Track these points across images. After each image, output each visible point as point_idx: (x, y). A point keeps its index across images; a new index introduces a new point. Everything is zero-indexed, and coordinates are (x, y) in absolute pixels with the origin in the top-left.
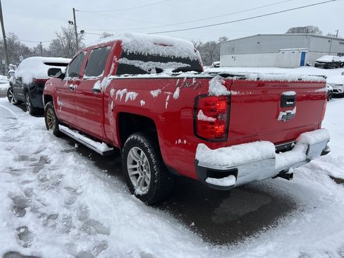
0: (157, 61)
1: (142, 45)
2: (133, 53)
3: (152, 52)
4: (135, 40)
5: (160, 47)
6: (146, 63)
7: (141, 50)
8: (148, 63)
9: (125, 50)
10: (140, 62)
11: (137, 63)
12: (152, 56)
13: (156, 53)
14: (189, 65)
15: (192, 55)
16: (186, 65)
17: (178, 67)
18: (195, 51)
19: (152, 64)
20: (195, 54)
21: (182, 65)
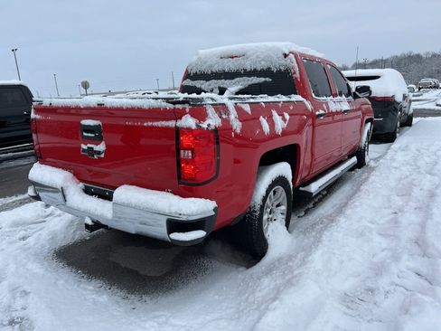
0: (221, 79)
1: (205, 62)
2: (196, 73)
3: (216, 69)
4: (200, 58)
5: (226, 61)
6: (208, 83)
7: (205, 68)
8: (211, 82)
9: (190, 71)
10: (202, 82)
11: (198, 84)
12: (216, 73)
13: (221, 68)
14: (268, 79)
15: (278, 63)
16: (262, 79)
17: (250, 83)
18: (286, 56)
19: (215, 83)
20: (283, 61)
21: (255, 80)
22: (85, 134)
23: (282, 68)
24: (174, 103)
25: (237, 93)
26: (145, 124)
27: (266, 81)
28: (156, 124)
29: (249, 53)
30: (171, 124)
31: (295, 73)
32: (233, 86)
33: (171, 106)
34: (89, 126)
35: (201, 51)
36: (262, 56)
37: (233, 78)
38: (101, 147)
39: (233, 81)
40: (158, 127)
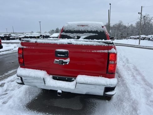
0: (78, 33)
1: (71, 27)
2: (67, 30)
3: (76, 29)
4: (69, 25)
5: (80, 27)
6: (72, 34)
7: (71, 29)
8: (74, 34)
9: (64, 29)
10: (70, 34)
11: (68, 34)
12: (76, 31)
13: (78, 29)
14: (96, 34)
15: (100, 29)
16: (95, 34)
17: (90, 35)
18: (103, 27)
19: (75, 35)
20: (102, 29)
21: (92, 34)
22: (59, 55)
23: (102, 31)
24: (108, 44)
25: (84, 39)
26: (93, 51)
27: (96, 35)
28: (98, 51)
29: (89, 25)
30: (106, 51)
31: (106, 33)
32: (83, 36)
33: (107, 45)
34: (62, 52)
35: (69, 23)
36: (94, 27)
37: (83, 33)
38: (68, 60)
39: (83, 34)
40: (99, 53)
